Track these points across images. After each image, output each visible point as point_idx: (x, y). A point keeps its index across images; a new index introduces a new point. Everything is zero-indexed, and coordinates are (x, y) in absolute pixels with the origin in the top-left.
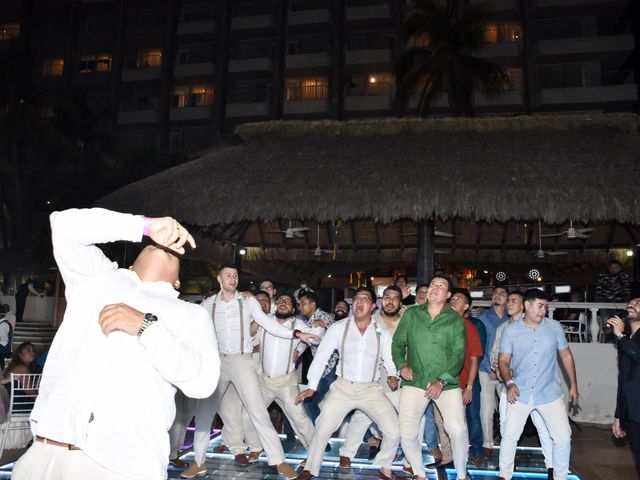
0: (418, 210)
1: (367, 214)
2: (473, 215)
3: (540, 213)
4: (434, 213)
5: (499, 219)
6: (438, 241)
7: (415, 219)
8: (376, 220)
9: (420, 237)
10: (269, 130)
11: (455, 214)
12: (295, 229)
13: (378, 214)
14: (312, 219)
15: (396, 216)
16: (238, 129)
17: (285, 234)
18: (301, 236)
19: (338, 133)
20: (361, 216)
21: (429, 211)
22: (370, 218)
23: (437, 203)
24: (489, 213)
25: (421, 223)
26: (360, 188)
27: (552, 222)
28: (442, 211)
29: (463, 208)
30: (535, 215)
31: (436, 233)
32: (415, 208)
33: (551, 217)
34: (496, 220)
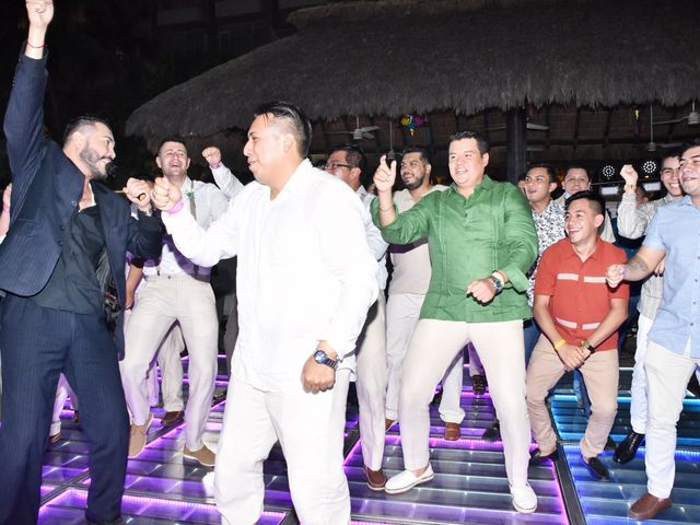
0: (507, 97)
1: (446, 104)
2: (573, 102)
3: (656, 94)
4: (526, 100)
5: (605, 104)
6: (531, 137)
7: (504, 109)
8: (457, 112)
9: (509, 132)
10: (328, 14)
11: (551, 99)
12: (363, 130)
13: (460, 104)
14: (383, 115)
15: (481, 105)
16: (291, 17)
17: (352, 136)
18: (371, 136)
19: (409, 13)
20: (440, 107)
21: (521, 98)
22: (450, 110)
23: (529, 87)
24: (593, 96)
25: (510, 113)
26: (437, 74)
27: (672, 104)
28: (536, 98)
29: (561, 91)
30: (651, 96)
31: (529, 126)
32: (503, 94)
33: (670, 97)
34: (601, 105)
